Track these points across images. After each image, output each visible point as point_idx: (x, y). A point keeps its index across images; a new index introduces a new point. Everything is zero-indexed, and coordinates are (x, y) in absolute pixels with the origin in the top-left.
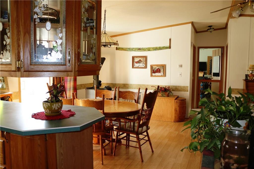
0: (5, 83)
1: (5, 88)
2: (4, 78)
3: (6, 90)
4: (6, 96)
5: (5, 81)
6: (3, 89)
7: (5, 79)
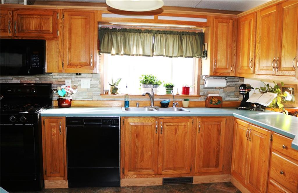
0: (294, 96)
1: (295, 102)
2: (294, 89)
3: (296, 104)
4: (294, 111)
5: (295, 93)
6: (292, 102)
7: (295, 91)
